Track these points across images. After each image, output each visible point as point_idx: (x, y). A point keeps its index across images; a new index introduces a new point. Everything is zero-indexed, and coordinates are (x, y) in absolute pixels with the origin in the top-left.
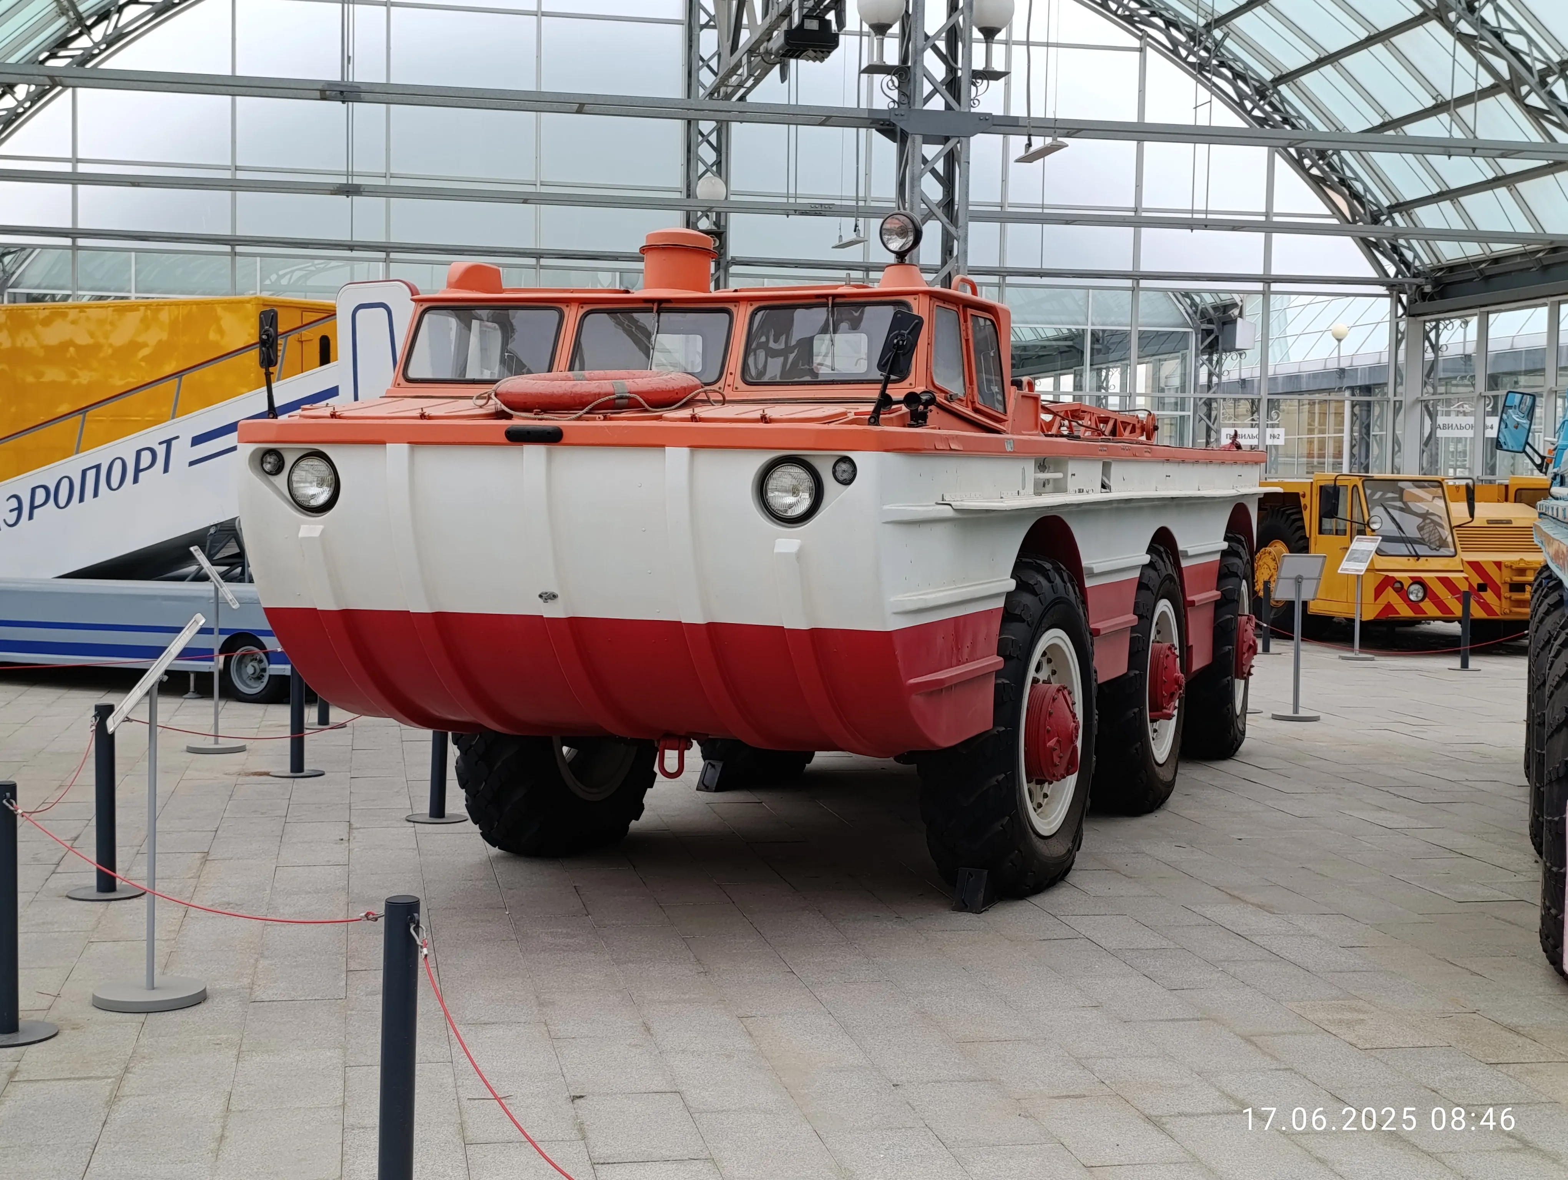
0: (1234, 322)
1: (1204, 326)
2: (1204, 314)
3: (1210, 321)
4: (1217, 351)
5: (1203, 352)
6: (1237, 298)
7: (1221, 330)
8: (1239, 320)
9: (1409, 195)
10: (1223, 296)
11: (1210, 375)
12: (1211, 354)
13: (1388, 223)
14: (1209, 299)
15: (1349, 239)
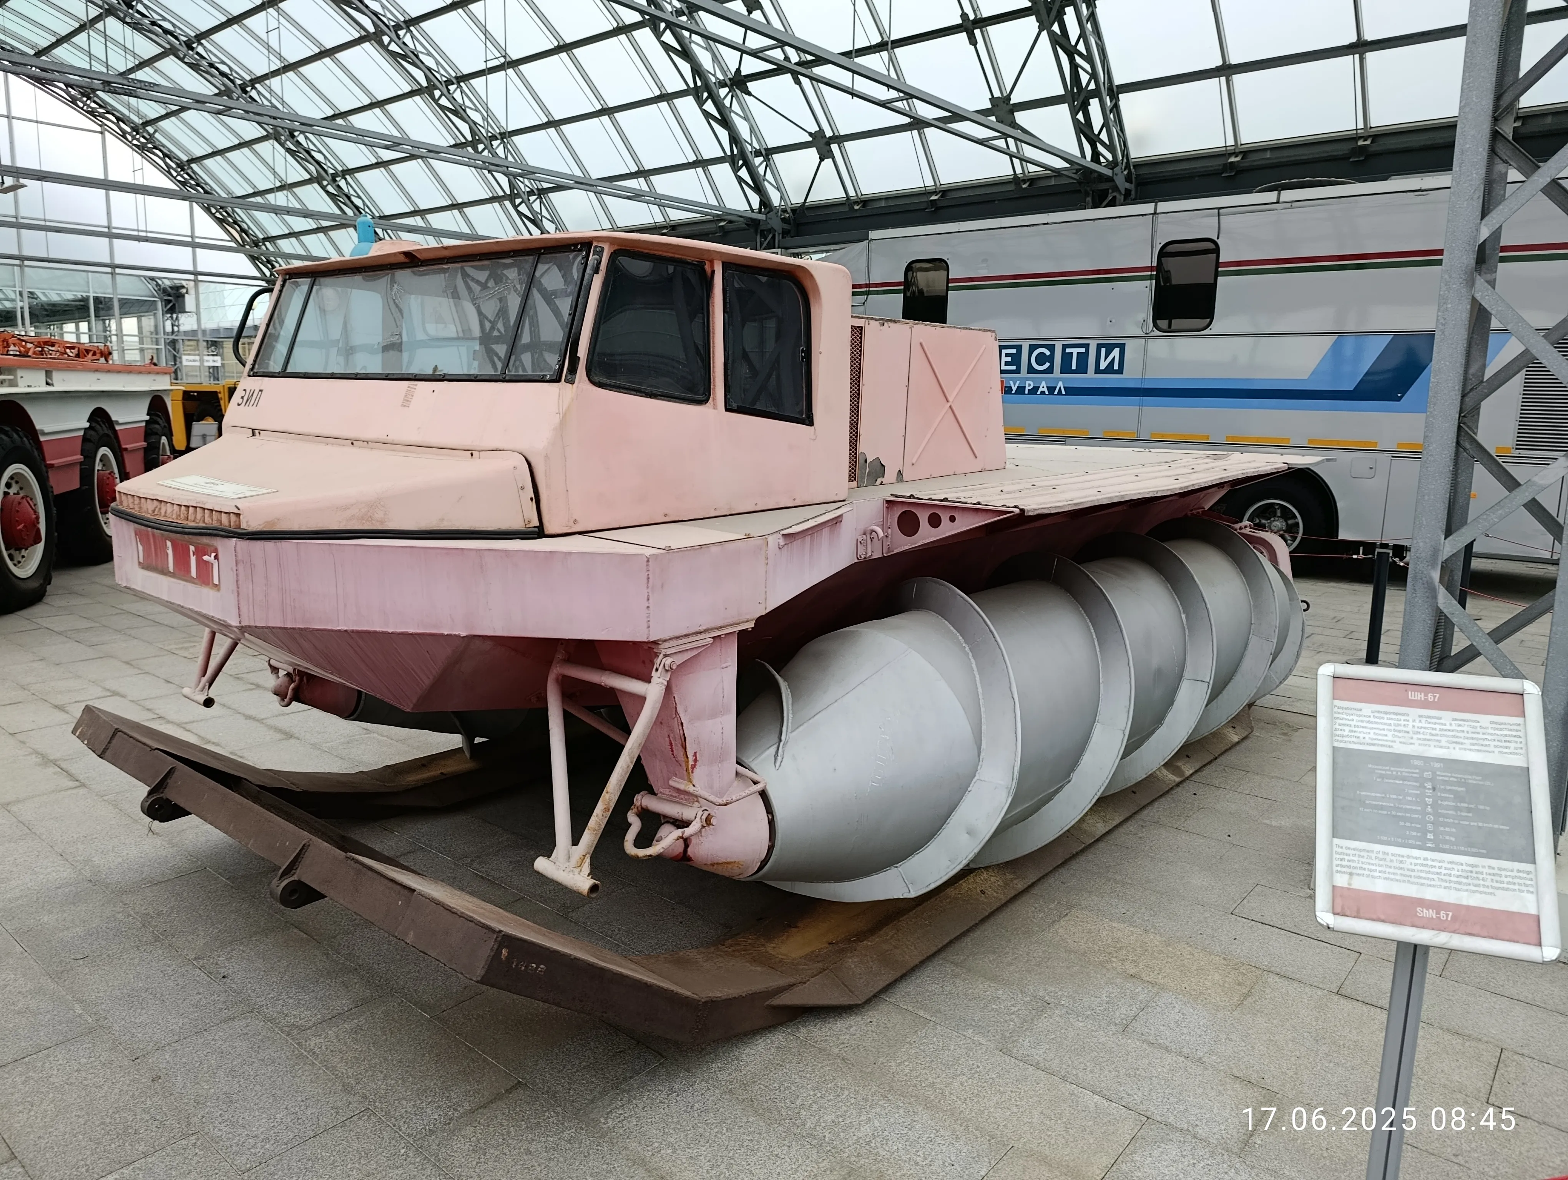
0: (183, 296)
1: (166, 298)
2: (164, 291)
3: (169, 295)
4: (175, 312)
5: (167, 312)
6: (184, 283)
7: (177, 301)
8: (186, 296)
9: (274, 233)
10: (176, 282)
11: (173, 325)
12: (172, 314)
13: (263, 247)
14: (167, 283)
15: (243, 256)
